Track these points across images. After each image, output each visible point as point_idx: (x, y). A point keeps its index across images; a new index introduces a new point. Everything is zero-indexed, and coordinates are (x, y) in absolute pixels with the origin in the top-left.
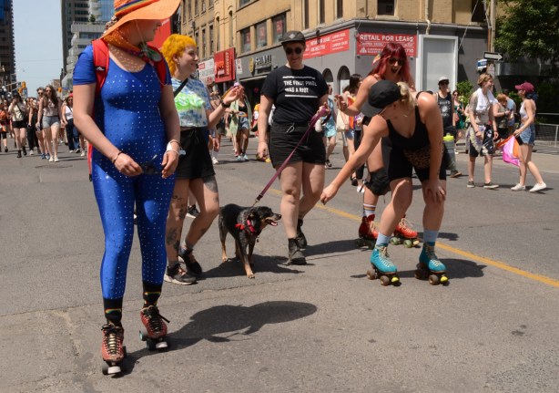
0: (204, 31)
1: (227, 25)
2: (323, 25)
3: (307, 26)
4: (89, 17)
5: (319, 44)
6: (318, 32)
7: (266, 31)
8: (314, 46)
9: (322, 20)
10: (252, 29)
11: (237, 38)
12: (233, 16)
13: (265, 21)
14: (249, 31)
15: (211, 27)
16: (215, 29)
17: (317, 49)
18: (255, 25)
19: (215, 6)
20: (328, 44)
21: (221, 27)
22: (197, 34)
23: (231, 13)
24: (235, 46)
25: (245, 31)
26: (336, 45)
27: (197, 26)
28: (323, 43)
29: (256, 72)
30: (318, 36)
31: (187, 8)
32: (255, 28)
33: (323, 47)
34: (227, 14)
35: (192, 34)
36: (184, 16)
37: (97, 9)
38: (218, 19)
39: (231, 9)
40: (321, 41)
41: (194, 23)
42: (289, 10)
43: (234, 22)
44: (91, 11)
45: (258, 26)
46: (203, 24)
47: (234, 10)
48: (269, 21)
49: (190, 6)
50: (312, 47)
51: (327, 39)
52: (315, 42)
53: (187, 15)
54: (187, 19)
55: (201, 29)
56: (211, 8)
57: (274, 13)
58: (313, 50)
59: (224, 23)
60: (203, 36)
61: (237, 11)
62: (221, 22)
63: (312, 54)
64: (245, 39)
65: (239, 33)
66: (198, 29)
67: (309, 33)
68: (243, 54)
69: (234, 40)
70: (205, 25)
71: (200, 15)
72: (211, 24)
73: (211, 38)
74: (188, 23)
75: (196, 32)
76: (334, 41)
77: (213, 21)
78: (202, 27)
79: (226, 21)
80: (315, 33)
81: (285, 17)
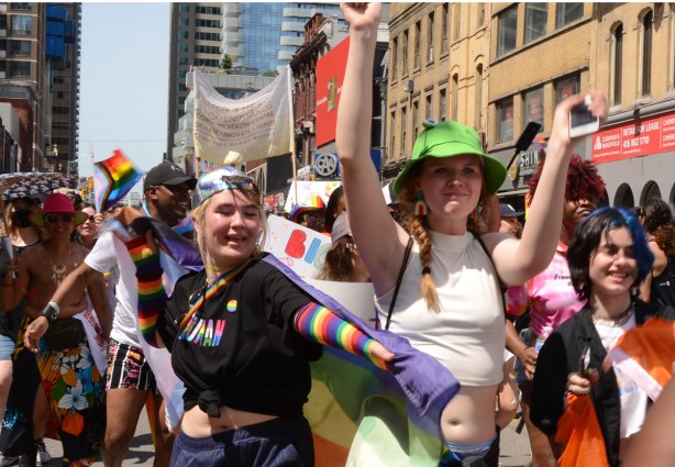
0: (429, 98)
1: (472, 90)
2: (646, 100)
3: (618, 99)
4: (221, 58)
5: (638, 134)
6: (637, 111)
7: (541, 106)
8: (629, 138)
9: (646, 90)
10: (517, 100)
11: (490, 113)
12: (484, 74)
13: (541, 86)
14: (511, 104)
15: (443, 92)
16: (450, 97)
17: (634, 142)
18: (523, 93)
19: (452, 53)
20: (654, 135)
21: (461, 93)
22: (416, 104)
23: (480, 68)
24: (485, 131)
25: (503, 104)
26: (669, 137)
27: (416, 89)
28: (645, 134)
29: (521, 179)
30: (637, 119)
31: (400, 55)
32: (523, 98)
33: (646, 140)
34: (473, 71)
35: (408, 104)
36: (394, 69)
37: (236, 44)
38: (456, 77)
39: (480, 60)
40: (643, 128)
41: (411, 84)
42: (586, 69)
43: (485, 83)
44: (224, 47)
45: (528, 95)
46: (428, 84)
47: (485, 62)
48: (549, 87)
49: (405, 51)
50: (625, 138)
51: (653, 126)
52: (631, 130)
53: (400, 67)
54: (399, 76)
55: (424, 95)
56: (445, 57)
57: (558, 73)
58: (627, 144)
59: (467, 87)
60: (428, 108)
61: (491, 66)
62: (461, 84)
63: (626, 153)
64: (504, 118)
65: (493, 106)
66: (419, 94)
67: (620, 112)
68: (498, 146)
69: (484, 119)
70: (432, 88)
71: (424, 68)
72: (443, 87)
73: (441, 113)
74: (400, 82)
75: (414, 100)
76: (665, 130)
77: (446, 81)
78: (427, 90)
79: (471, 82)
80: (631, 113)
81: (579, 80)
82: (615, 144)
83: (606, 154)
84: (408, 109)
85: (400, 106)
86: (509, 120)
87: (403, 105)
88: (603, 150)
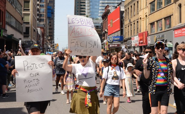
0: (134, 23)
1: (145, 21)
3: (180, 22)
7: (162, 25)
10: (156, 23)
11: (149, 26)
12: (147, 17)
13: (161, 19)
14: (154, 24)
15: (138, 22)
16: (139, 23)
18: (157, 21)
19: (139, 13)
21: (142, 22)
22: (131, 25)
23: (146, 16)
24: (148, 30)
25: (152, 24)
27: (131, 21)
31: (127, 14)
34: (145, 16)
35: (129, 25)
36: (126, 17)
37: (89, 13)
38: (140, 18)
39: (146, 14)
41: (130, 20)
42: (172, 15)
43: (148, 19)
45: (158, 22)
46: (134, 20)
48: (163, 19)
50: (183, 31)
52: (184, 29)
53: (127, 16)
54: (127, 18)
55: (133, 23)
56: (138, 14)
57: (165, 16)
59: (143, 20)
60: (134, 25)
61: (149, 15)
62: (142, 20)
63: (183, 34)
64: (152, 27)
65: (150, 25)
66: (132, 22)
67: (181, 25)
68: (151, 34)
69: (148, 28)
70: (135, 21)
71: (133, 16)
72: (137, 21)
73: (137, 27)
74: (127, 20)
75: (131, 24)
77: (138, 19)
78: (134, 22)
79: (144, 19)
80: (184, 25)
81: (171, 18)
82: (180, 33)
83: (178, 35)
84: (129, 26)
85: (127, 25)
86: (154, 28)
87: (128, 25)
88: (177, 34)
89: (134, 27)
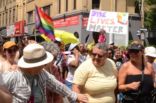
0: (10, 11)
1: (22, 9)
2: (67, 13)
3: (60, 12)
5: (65, 21)
6: (64, 15)
8: (63, 22)
9: (67, 10)
10: (34, 12)
11: (26, 15)
12: (25, 5)
14: (32, 13)
15: (14, 10)
16: (16, 10)
17: (64, 23)
20: (69, 21)
21: (19, 10)
22: (7, 12)
23: (24, 4)
24: (25, 20)
25: (30, 13)
26: (73, 22)
27: (7, 9)
28: (67, 21)
29: (35, 32)
30: (65, 17)
33: (67, 22)
34: (22, 4)
35: (4, 12)
38: (17, 6)
39: (24, 2)
40: (66, 20)
41: (6, 7)
42: (52, 5)
43: (25, 8)
46: (10, 7)
47: (25, 2)
48: (42, 9)
50: (62, 22)
51: (69, 19)
52: (63, 20)
53: (2, 3)
54: (2, 5)
55: (9, 10)
56: (14, 1)
57: (45, 5)
58: (62, 23)
59: (20, 8)
60: (10, 13)
61: (27, 3)
62: (19, 8)
63: (62, 26)
64: (30, 16)
65: (27, 13)
66: (8, 10)
67: (60, 15)
68: (29, 24)
69: (25, 17)
70: (11, 8)
71: (9, 3)
72: (14, 8)
73: (13, 15)
74: (2, 7)
75: (6, 11)
76: (72, 20)
77: (15, 7)
78: (10, 9)
79: (21, 7)
80: (63, 16)
81: (50, 7)
82: (59, 23)
83: (57, 26)
84: (5, 14)
85: (2, 13)
86: (31, 17)
87: (3, 13)
88: (56, 25)
89: (10, 15)
